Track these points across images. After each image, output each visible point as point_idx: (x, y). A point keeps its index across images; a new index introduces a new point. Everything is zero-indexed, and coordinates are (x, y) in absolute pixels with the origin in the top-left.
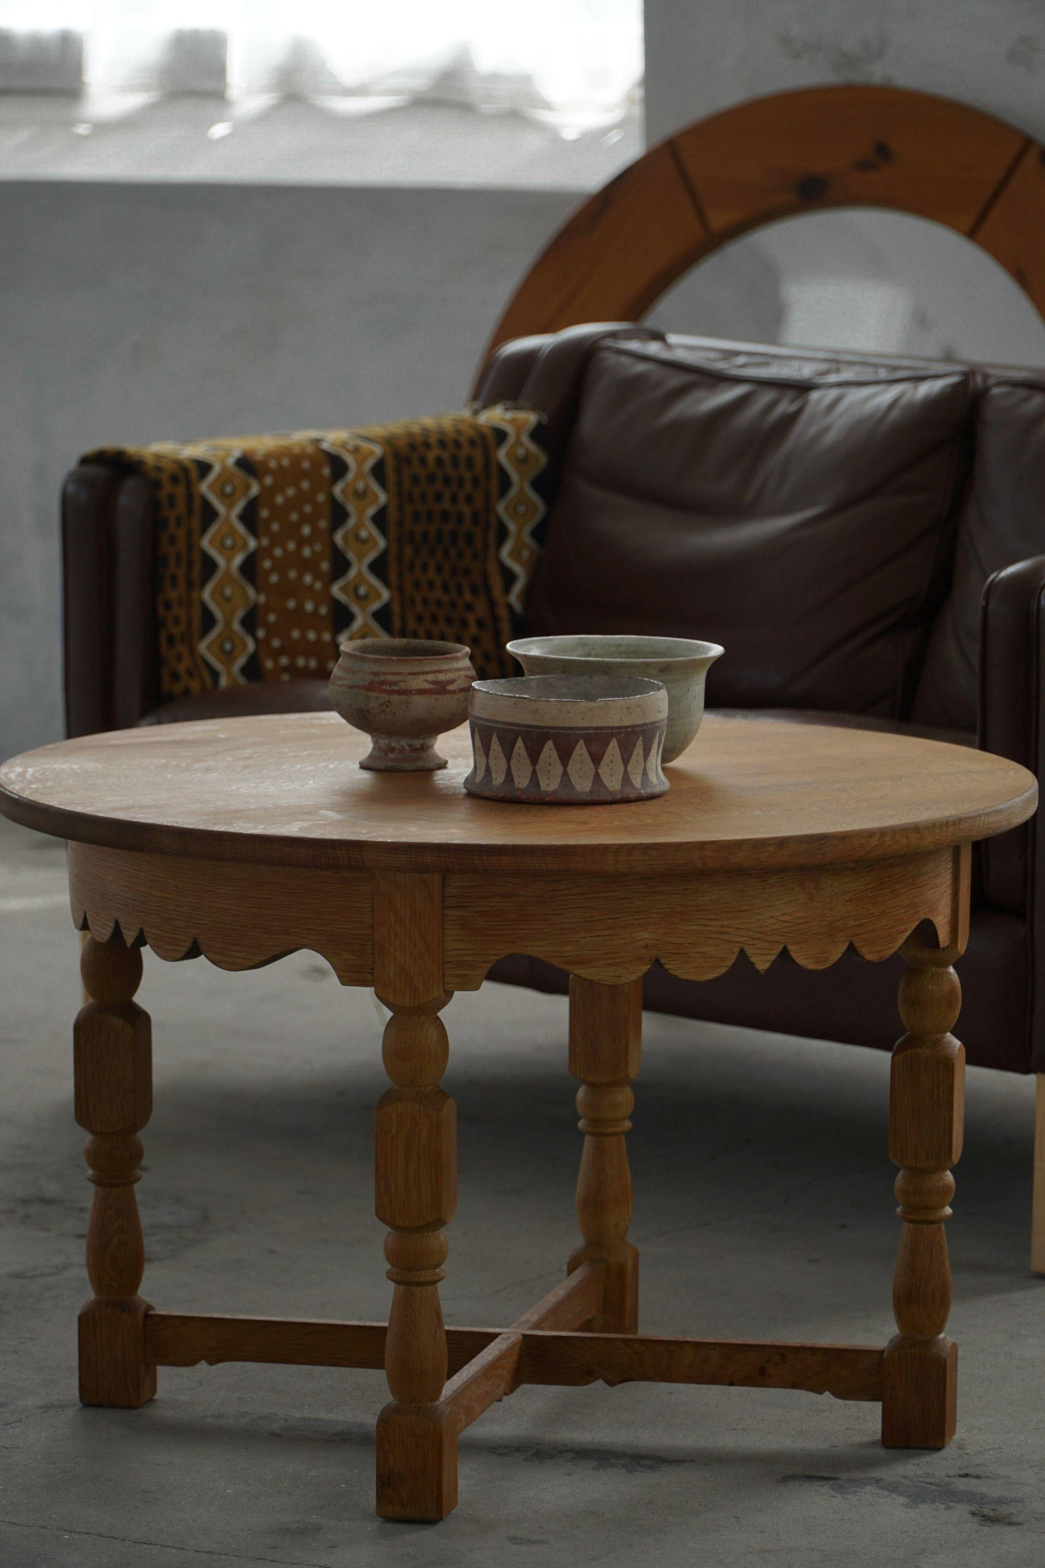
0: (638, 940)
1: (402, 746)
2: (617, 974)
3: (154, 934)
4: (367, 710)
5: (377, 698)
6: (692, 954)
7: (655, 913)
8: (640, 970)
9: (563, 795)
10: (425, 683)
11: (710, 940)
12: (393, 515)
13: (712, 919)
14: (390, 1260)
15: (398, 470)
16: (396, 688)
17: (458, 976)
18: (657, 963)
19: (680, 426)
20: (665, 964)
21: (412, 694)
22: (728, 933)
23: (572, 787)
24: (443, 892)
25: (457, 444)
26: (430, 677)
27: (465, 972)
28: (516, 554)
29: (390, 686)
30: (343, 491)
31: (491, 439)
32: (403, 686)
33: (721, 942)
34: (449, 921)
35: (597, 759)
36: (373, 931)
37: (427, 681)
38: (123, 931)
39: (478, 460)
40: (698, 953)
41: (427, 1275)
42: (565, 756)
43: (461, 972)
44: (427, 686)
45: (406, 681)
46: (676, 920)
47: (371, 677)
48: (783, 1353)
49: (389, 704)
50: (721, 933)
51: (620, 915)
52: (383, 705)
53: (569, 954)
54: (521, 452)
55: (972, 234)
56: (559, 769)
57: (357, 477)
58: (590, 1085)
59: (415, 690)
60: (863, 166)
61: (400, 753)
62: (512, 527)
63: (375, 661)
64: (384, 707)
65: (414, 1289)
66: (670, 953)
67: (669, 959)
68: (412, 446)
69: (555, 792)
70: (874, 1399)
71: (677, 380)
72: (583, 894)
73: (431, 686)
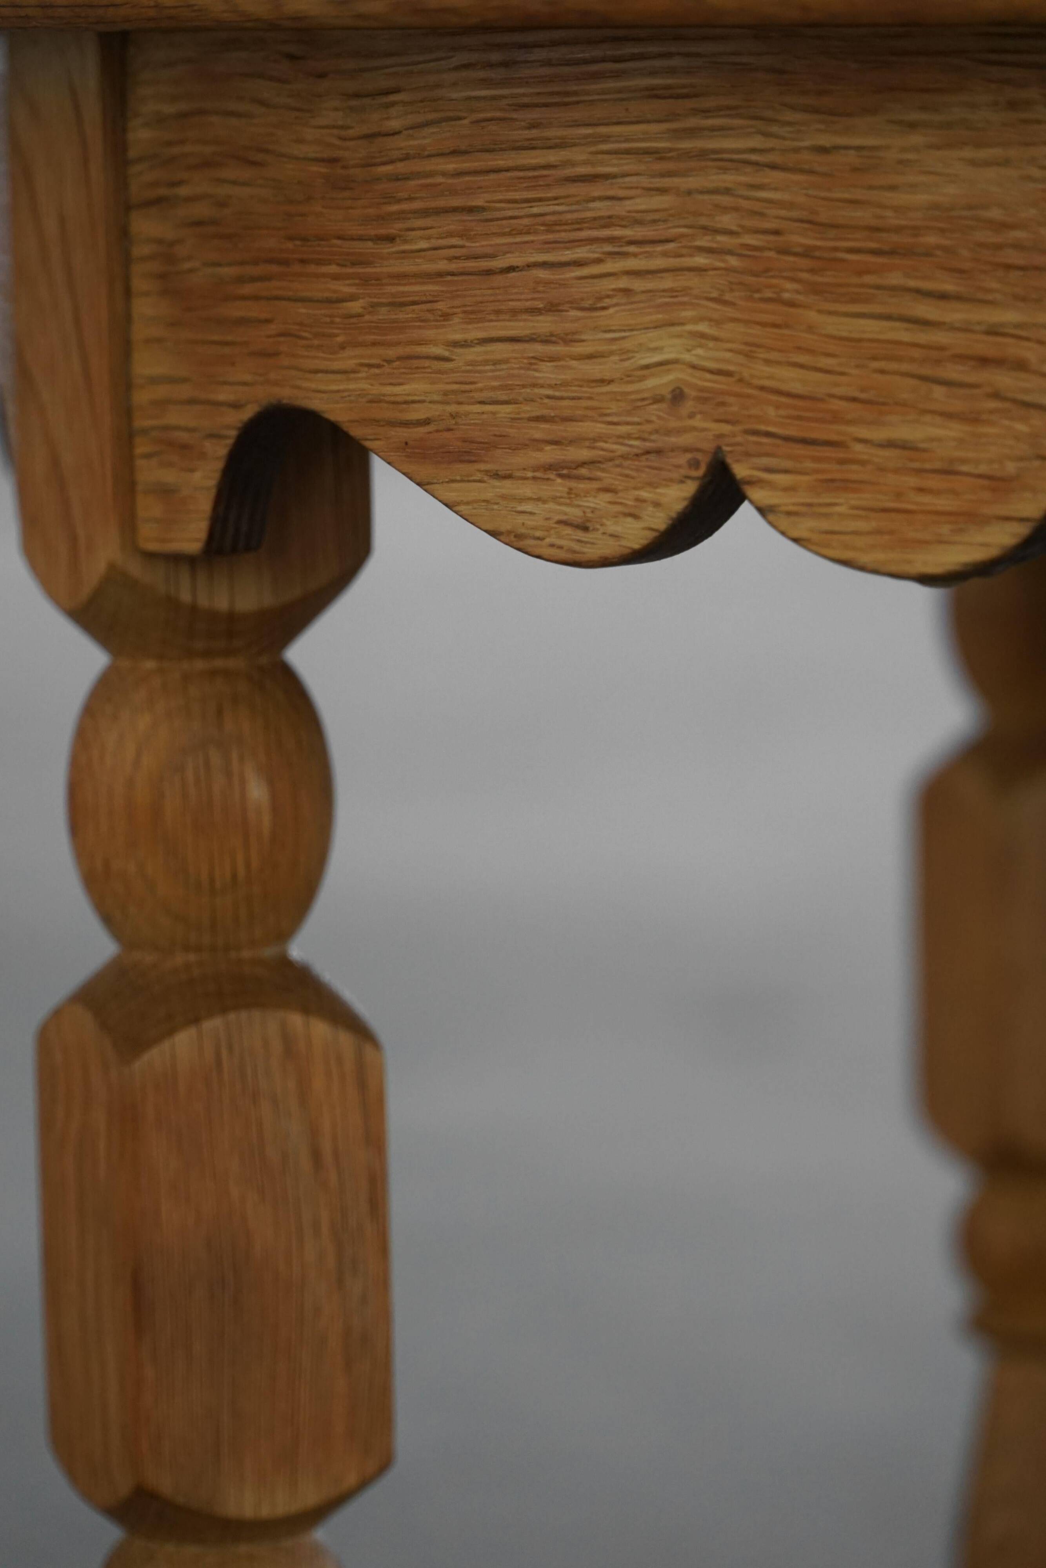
0: (647, 367)
2: (574, 513)
6: (858, 447)
7: (710, 251)
8: (657, 504)
11: (939, 392)
13: (943, 296)
20: (751, 482)
22: (1021, 366)
33: (993, 404)
40: (890, 444)
46: (789, 285)
50: (984, 361)
51: (581, 253)
53: (421, 415)
66: (768, 434)
67: (765, 461)
72: (455, 152)
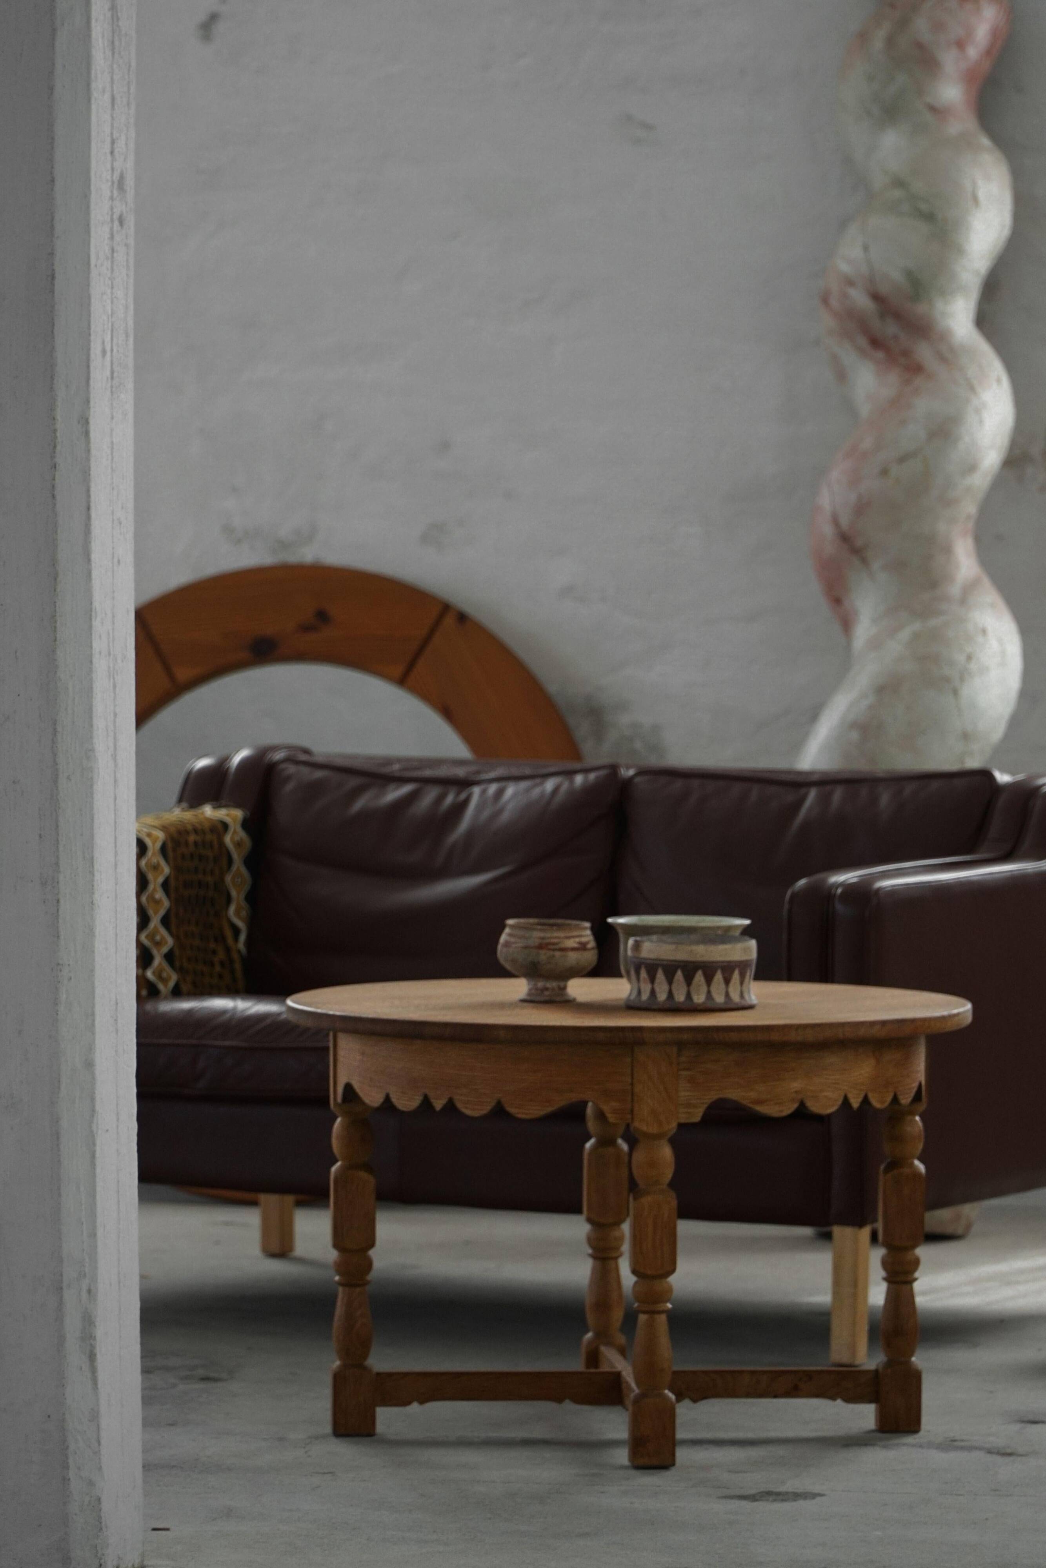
0: (785, 1089)
1: (551, 986)
3: (461, 1100)
5: (545, 953)
6: (816, 1097)
9: (709, 1005)
10: (575, 943)
11: (825, 1088)
12: (172, 883)
15: (174, 850)
16: (557, 947)
17: (688, 1113)
18: (802, 1104)
19: (366, 815)
20: (807, 1103)
23: (713, 999)
24: (678, 1060)
25: (204, 832)
26: (577, 940)
28: (237, 913)
29: (553, 946)
30: (146, 864)
31: (220, 826)
32: (562, 946)
35: (727, 981)
38: (432, 1100)
39: (216, 843)
42: (709, 980)
43: (689, 1111)
48: (809, 1376)
49: (553, 958)
54: (237, 838)
55: (402, 681)
56: (704, 989)
57: (154, 854)
59: (569, 948)
60: (307, 628)
61: (550, 991)
62: (234, 893)
63: (541, 930)
66: (805, 1097)
68: (179, 832)
69: (703, 1003)
70: (870, 1402)
71: (353, 782)
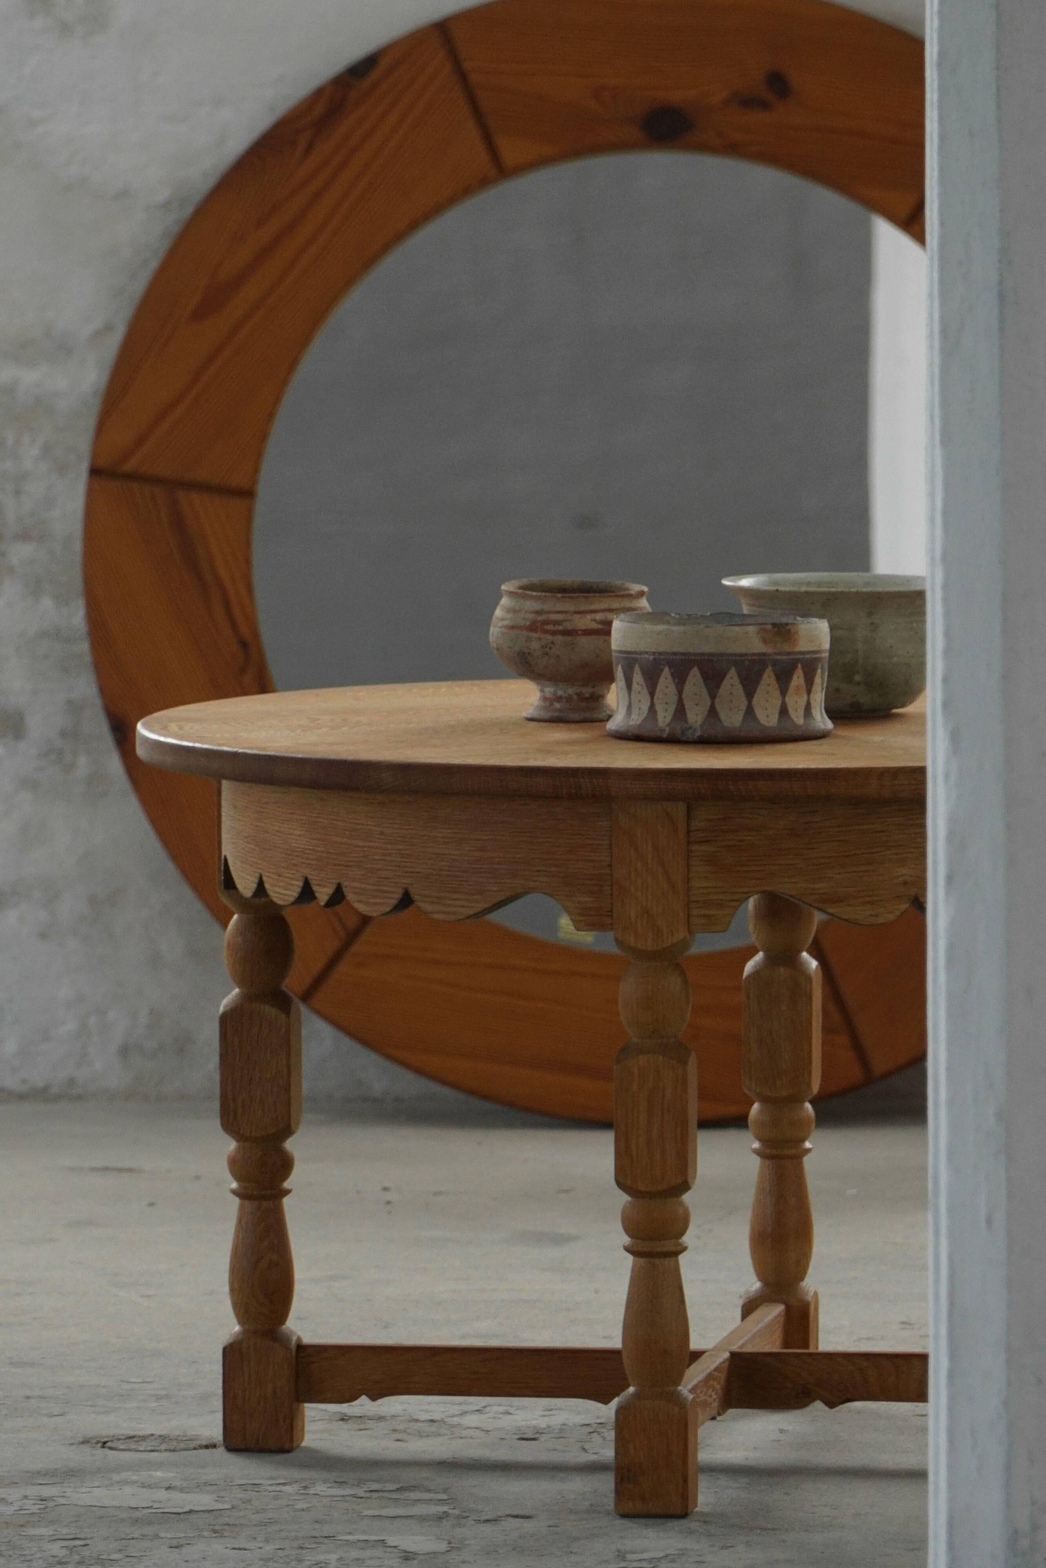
1: (569, 695)
2: (875, 913)
3: (355, 888)
4: (529, 653)
5: (540, 639)
7: (914, 848)
10: (593, 623)
14: (628, 1230)
16: (561, 628)
21: (578, 634)
24: (688, 826)
27: (712, 912)
29: (554, 625)
32: (568, 626)
34: (694, 856)
36: (611, 870)
37: (595, 621)
38: (315, 888)
41: (669, 1246)
43: (707, 912)
44: (595, 626)
45: (572, 620)
47: (531, 616)
49: (552, 645)
52: (546, 647)
58: (765, 1100)
59: (580, 630)
61: (567, 701)
63: (537, 598)
64: (547, 649)
65: (657, 1261)
73: (600, 626)
